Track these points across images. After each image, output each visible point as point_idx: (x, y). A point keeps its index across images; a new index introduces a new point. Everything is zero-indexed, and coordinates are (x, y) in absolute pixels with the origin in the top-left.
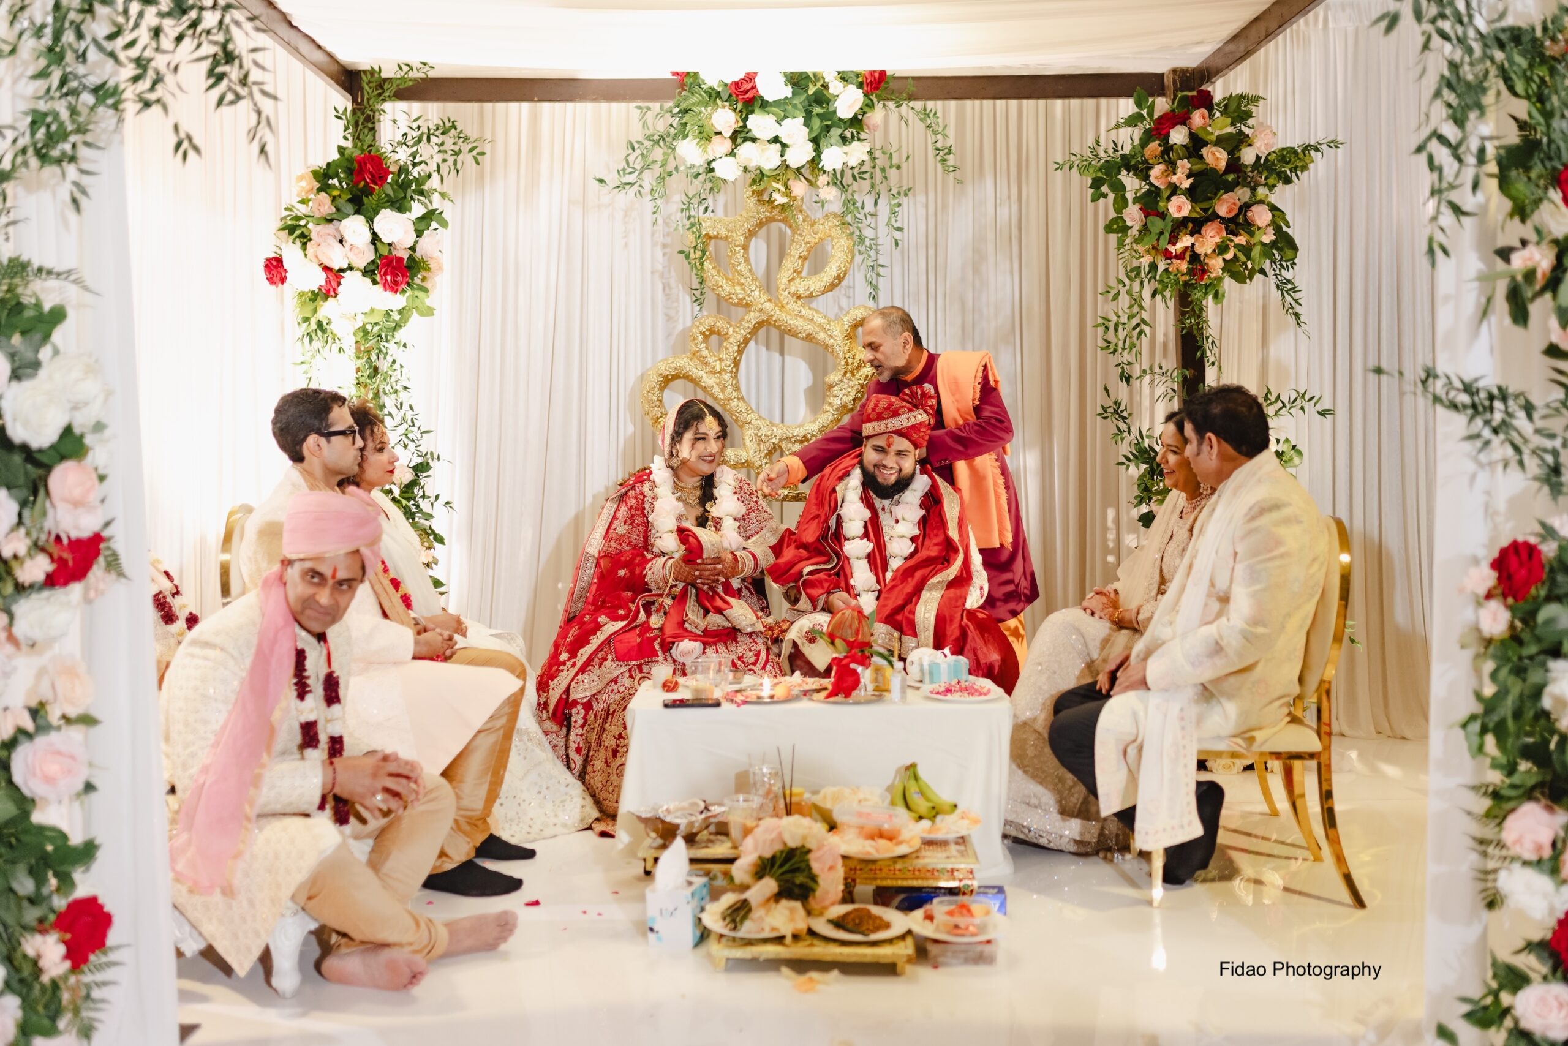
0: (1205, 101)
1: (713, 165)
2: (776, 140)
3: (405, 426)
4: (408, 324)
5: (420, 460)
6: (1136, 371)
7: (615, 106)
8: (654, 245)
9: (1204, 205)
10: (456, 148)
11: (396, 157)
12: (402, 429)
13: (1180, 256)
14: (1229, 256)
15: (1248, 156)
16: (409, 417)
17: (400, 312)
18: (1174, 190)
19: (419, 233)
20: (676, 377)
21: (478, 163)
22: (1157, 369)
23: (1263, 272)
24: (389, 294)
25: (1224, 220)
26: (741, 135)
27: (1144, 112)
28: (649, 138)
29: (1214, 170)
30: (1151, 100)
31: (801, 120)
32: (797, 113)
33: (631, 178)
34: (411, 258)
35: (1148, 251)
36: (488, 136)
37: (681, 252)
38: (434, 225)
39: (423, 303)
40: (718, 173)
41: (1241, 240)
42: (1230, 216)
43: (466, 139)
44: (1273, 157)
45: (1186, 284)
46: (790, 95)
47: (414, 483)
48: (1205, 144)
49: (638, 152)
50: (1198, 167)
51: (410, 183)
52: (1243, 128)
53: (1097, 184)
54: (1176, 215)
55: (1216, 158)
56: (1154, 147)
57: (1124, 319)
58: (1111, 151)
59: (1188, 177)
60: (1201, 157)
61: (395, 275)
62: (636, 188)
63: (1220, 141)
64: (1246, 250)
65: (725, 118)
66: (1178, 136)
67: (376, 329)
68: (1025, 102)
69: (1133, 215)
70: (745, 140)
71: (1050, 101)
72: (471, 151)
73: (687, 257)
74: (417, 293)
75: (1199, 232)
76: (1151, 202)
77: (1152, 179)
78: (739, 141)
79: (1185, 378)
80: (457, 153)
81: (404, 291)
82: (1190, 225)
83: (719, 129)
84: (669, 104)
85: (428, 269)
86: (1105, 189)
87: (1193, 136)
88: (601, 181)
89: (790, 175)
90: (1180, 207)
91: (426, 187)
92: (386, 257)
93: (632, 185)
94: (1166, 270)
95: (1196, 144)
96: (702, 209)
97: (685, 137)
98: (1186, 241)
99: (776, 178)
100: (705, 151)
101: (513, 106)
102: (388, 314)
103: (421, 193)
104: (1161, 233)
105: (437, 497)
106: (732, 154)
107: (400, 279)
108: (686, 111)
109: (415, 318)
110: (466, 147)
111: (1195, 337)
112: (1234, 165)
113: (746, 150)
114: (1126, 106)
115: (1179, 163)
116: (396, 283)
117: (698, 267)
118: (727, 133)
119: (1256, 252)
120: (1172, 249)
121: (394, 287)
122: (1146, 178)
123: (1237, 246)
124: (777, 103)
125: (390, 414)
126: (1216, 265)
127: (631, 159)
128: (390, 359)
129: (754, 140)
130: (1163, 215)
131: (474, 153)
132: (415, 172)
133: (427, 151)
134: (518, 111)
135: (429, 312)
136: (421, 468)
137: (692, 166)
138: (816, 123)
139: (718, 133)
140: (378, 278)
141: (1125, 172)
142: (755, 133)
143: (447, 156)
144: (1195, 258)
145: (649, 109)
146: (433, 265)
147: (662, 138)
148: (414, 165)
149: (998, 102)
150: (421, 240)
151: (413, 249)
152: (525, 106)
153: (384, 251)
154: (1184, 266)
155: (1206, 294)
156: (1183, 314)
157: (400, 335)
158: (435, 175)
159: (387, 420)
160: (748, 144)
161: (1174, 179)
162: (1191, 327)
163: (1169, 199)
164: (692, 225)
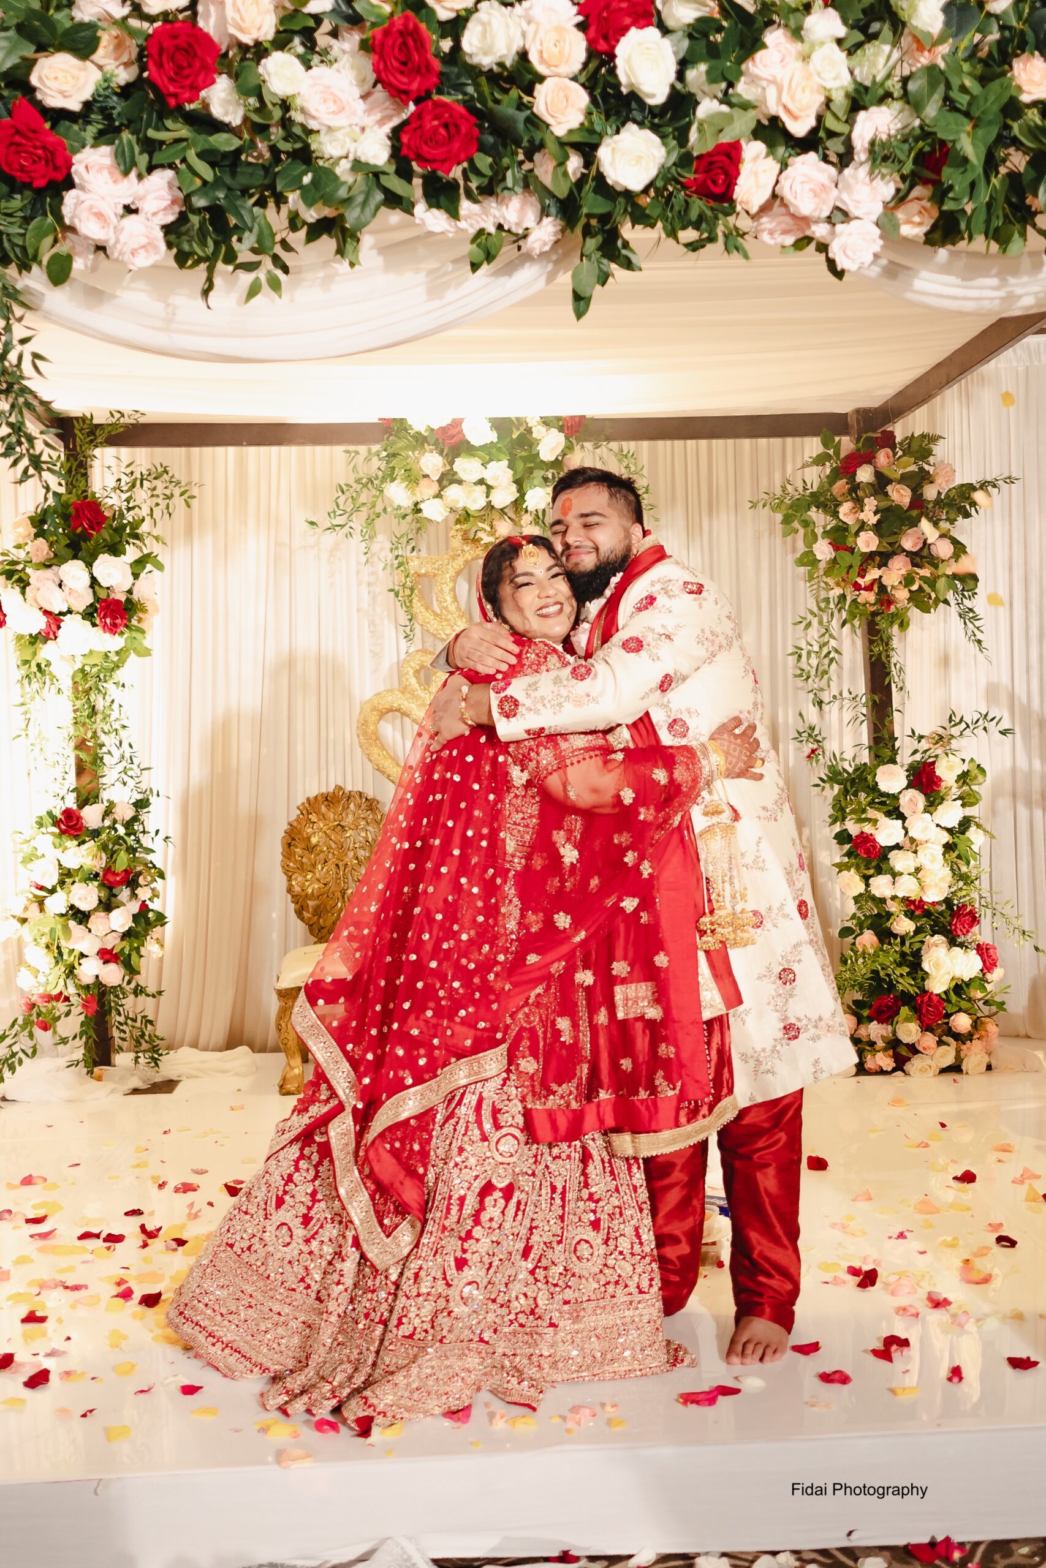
0: (888, 440)
1: (421, 506)
2: (481, 482)
3: (124, 763)
4: (126, 664)
5: (140, 797)
6: (826, 697)
7: (319, 449)
8: (359, 584)
9: (891, 540)
10: (168, 492)
11: (110, 502)
12: (120, 767)
13: (869, 588)
14: (915, 587)
15: (930, 493)
16: (127, 756)
17: (117, 653)
18: (862, 526)
19: (136, 576)
20: (390, 710)
21: (189, 506)
22: (846, 694)
23: (946, 602)
24: (107, 636)
25: (909, 554)
26: (448, 478)
27: (831, 452)
28: (358, 481)
29: (899, 507)
30: (837, 439)
31: (505, 463)
32: (501, 456)
33: (339, 521)
34: (129, 600)
35: (838, 584)
36: (196, 479)
37: (391, 590)
38: (149, 567)
39: (141, 644)
40: (426, 513)
41: (926, 572)
42: (915, 550)
43: (178, 483)
44: (952, 494)
45: (874, 614)
46: (495, 440)
47: (135, 819)
48: (889, 481)
49: (348, 494)
50: (885, 504)
51: (124, 526)
52: (926, 467)
53: (787, 520)
54: (865, 549)
55: (901, 495)
56: (841, 486)
57: (816, 648)
58: (801, 489)
59: (875, 513)
60: (886, 494)
61: (114, 618)
62: (346, 529)
63: (904, 479)
64: (932, 582)
65: (432, 463)
66: (864, 474)
67: (95, 670)
68: (714, 441)
69: (823, 551)
70: (451, 482)
71: (738, 441)
72: (182, 494)
73: (397, 595)
74: (134, 634)
75: (886, 565)
76: (840, 537)
77: (841, 516)
78: (445, 483)
79: (874, 702)
80: (169, 497)
81: (122, 633)
82: (878, 559)
83: (427, 472)
84: (375, 448)
85: (144, 610)
86: (796, 524)
87: (878, 474)
88: (312, 523)
89: (495, 515)
90: (867, 542)
91: (139, 531)
92: (105, 601)
93: (342, 526)
94: (854, 601)
95: (882, 482)
96: (409, 548)
97: (393, 480)
98: (873, 574)
99: (482, 519)
100: (413, 493)
101: (220, 450)
102: (106, 656)
103: (137, 537)
104: (851, 567)
105: (157, 832)
106: (438, 496)
107: (118, 621)
108: (394, 455)
109: (133, 658)
110: (177, 492)
111: (883, 664)
112: (918, 502)
113: (453, 492)
114: (813, 446)
115: (866, 500)
116: (115, 625)
117: (408, 606)
118: (435, 477)
119: (941, 583)
120: (860, 581)
121: (113, 629)
122: (835, 514)
123: (922, 578)
124: (483, 448)
125: (109, 753)
126: (902, 595)
127: (341, 501)
128: (109, 699)
129: (460, 482)
130: (852, 550)
131: (185, 496)
132: (129, 517)
133: (141, 495)
134: (225, 455)
135: (147, 652)
136: (141, 804)
137: (399, 507)
138: (520, 466)
139: (426, 476)
140: (98, 622)
141: (814, 509)
142: (462, 475)
143: (159, 500)
144: (883, 588)
145: (357, 453)
146: (149, 606)
147: (370, 481)
148: (129, 509)
149: (689, 442)
150: (138, 583)
151: (130, 592)
152: (231, 450)
153: (103, 595)
154: (870, 597)
155: (892, 623)
156: (871, 642)
157: (120, 675)
158: (148, 519)
159: (107, 759)
160: (454, 486)
161: (862, 516)
162: (880, 654)
163: (857, 534)
164: (400, 565)
